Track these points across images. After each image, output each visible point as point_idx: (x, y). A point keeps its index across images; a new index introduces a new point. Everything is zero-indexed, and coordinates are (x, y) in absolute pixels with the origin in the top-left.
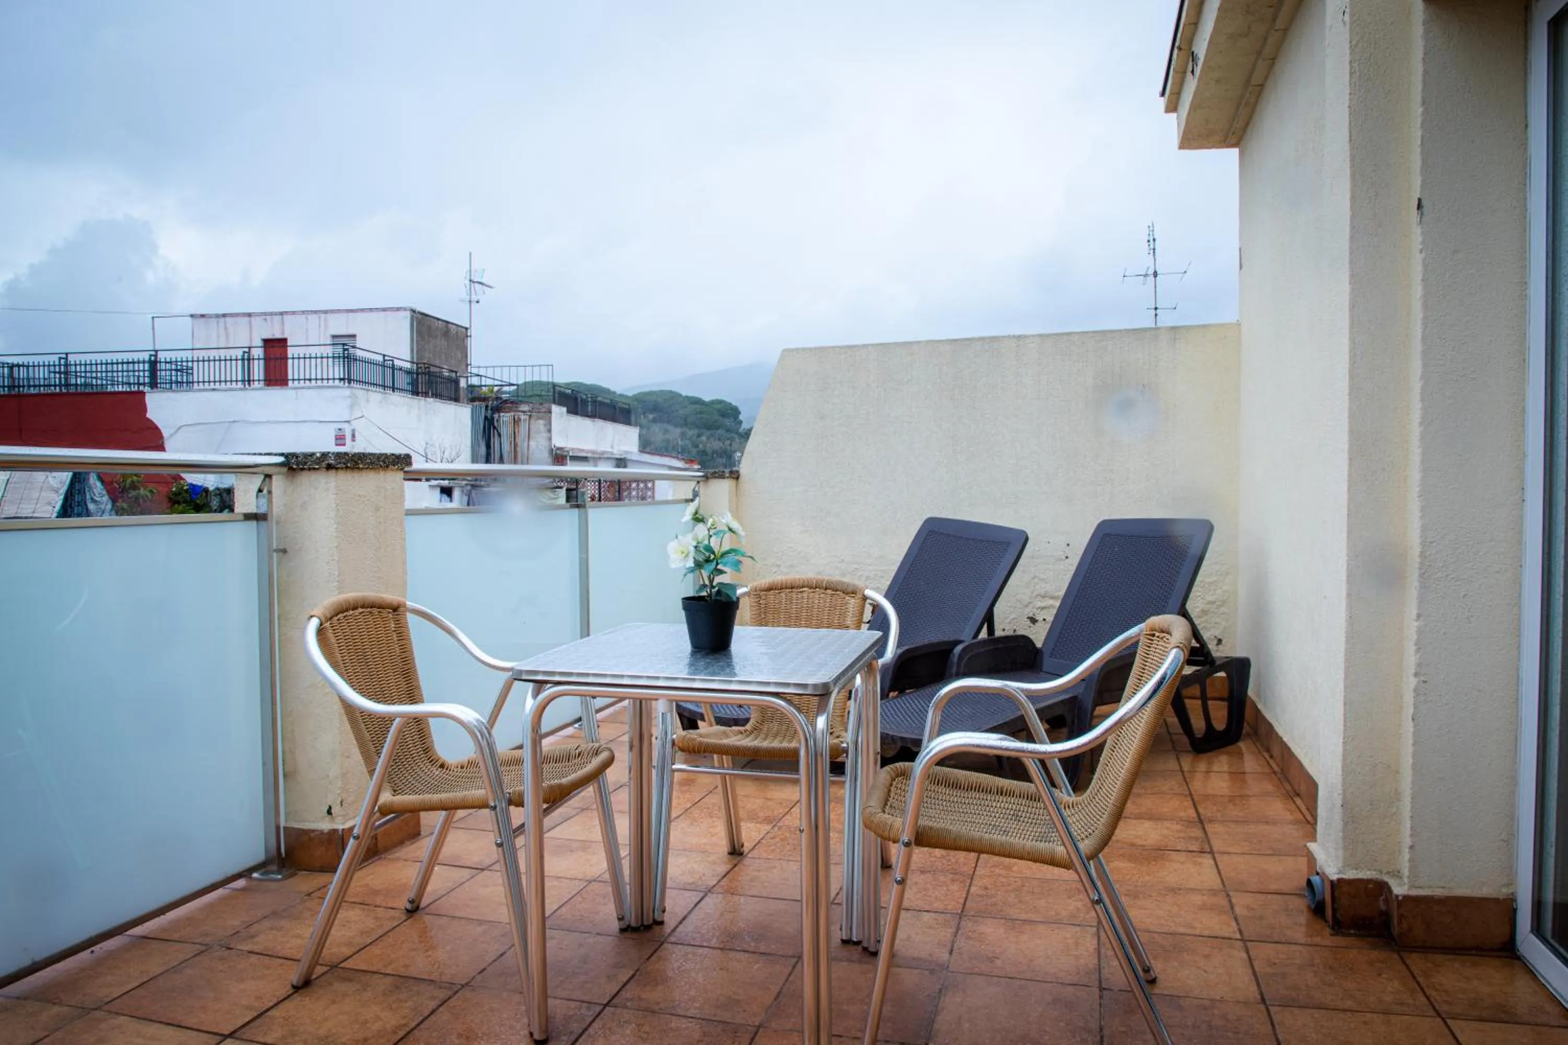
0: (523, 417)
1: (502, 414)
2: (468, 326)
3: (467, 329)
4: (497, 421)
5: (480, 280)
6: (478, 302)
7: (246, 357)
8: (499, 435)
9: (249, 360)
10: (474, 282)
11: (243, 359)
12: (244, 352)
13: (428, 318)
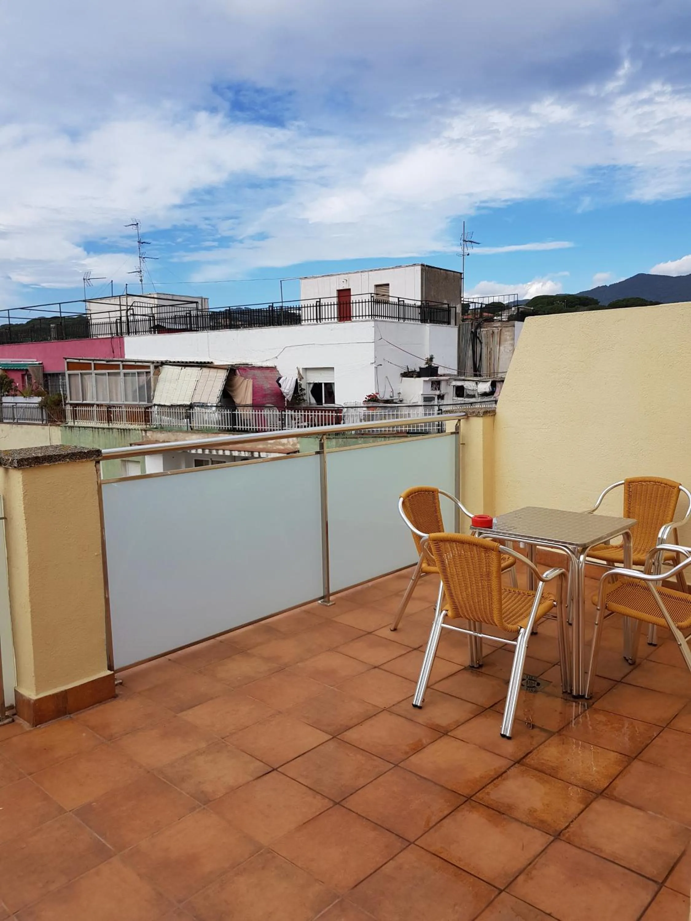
0: (496, 331)
1: (482, 329)
2: (462, 272)
3: (461, 274)
4: (479, 334)
5: (470, 240)
6: (468, 255)
7: (318, 305)
8: (481, 343)
9: (320, 306)
10: (466, 241)
11: (316, 306)
12: (317, 302)
13: (433, 269)
